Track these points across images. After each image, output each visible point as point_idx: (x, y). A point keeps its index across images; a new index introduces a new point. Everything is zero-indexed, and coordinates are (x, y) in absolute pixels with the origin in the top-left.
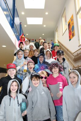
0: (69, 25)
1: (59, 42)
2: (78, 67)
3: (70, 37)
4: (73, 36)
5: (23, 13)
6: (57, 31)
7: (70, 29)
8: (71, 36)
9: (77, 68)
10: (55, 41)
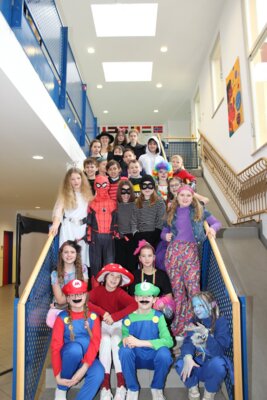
0: (229, 88)
1: (202, 136)
2: (251, 216)
3: (230, 125)
4: (239, 123)
5: (91, 50)
6: (198, 102)
7: (232, 102)
8: (235, 122)
9: (248, 219)
10: (193, 133)
